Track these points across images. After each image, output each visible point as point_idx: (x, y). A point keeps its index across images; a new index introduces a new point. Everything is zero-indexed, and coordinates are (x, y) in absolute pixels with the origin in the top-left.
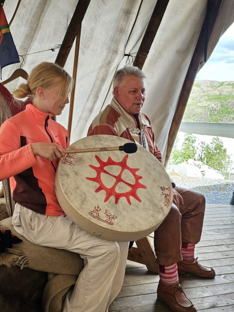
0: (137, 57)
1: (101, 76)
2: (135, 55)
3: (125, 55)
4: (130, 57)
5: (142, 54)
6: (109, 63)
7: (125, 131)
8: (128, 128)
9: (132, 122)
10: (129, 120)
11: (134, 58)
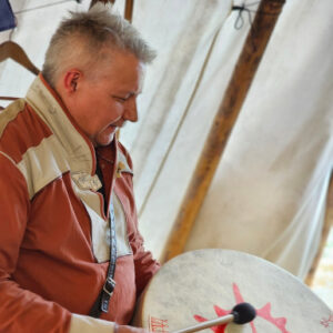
0: (260, 13)
1: (180, 54)
2: (255, 8)
3: (234, 8)
4: (245, 14)
5: (271, 6)
6: (199, 27)
7: (57, 180)
8: (69, 172)
9: (84, 156)
10: (76, 150)
11: (253, 15)
